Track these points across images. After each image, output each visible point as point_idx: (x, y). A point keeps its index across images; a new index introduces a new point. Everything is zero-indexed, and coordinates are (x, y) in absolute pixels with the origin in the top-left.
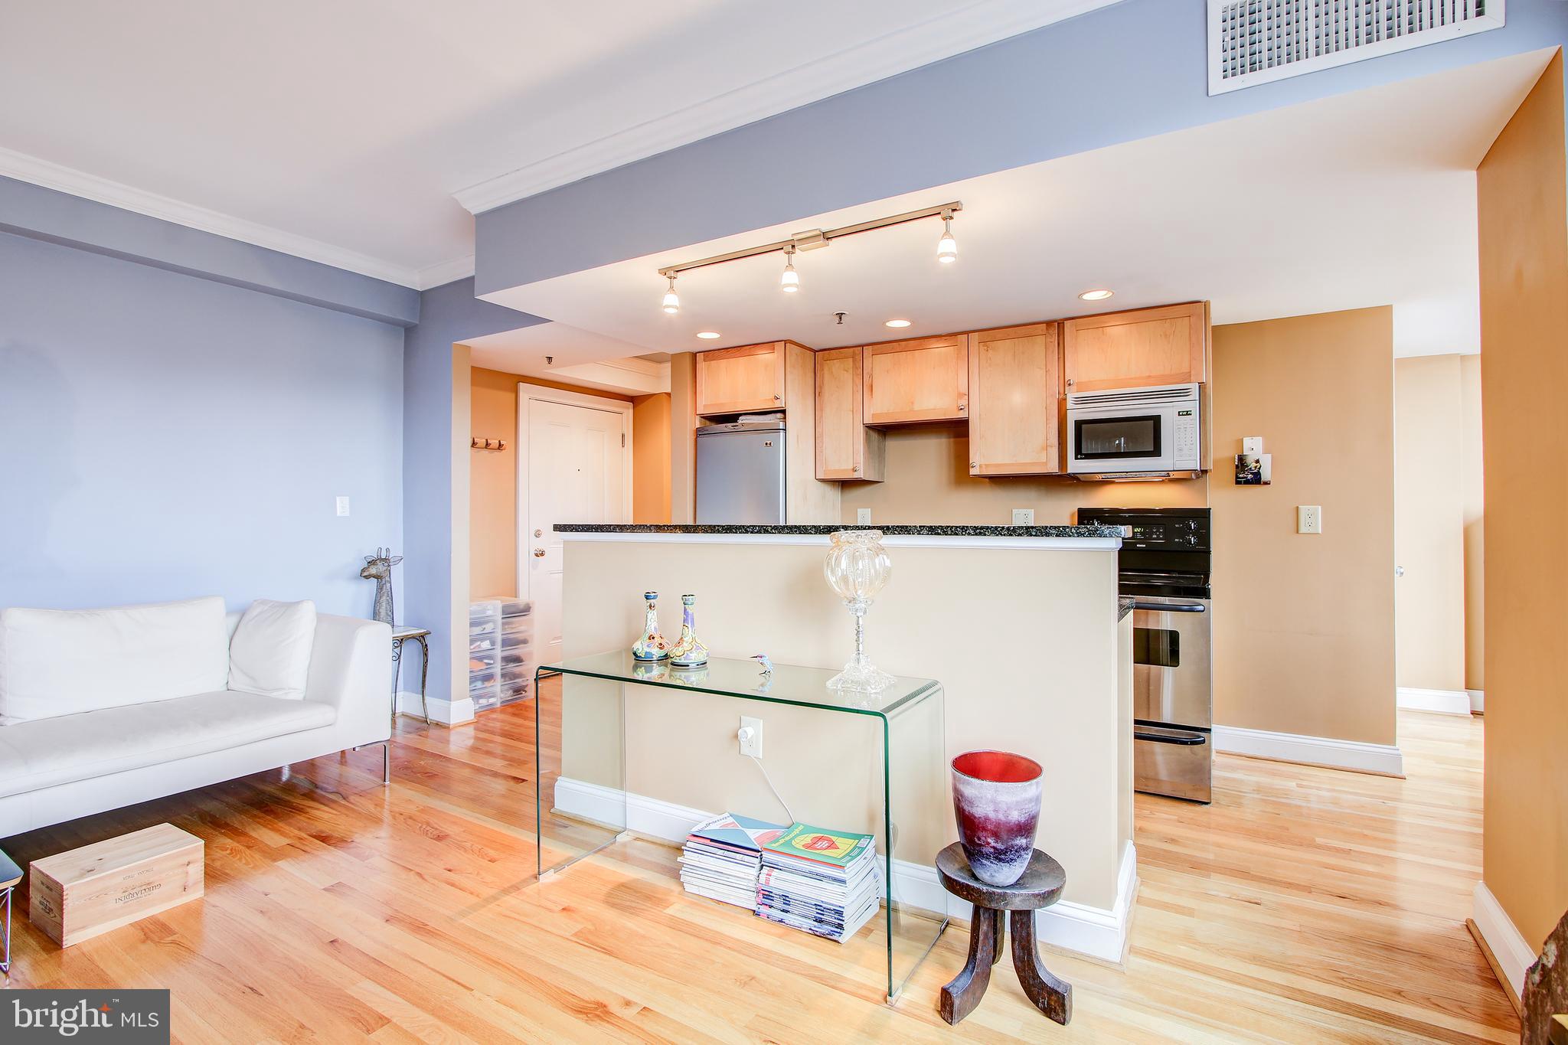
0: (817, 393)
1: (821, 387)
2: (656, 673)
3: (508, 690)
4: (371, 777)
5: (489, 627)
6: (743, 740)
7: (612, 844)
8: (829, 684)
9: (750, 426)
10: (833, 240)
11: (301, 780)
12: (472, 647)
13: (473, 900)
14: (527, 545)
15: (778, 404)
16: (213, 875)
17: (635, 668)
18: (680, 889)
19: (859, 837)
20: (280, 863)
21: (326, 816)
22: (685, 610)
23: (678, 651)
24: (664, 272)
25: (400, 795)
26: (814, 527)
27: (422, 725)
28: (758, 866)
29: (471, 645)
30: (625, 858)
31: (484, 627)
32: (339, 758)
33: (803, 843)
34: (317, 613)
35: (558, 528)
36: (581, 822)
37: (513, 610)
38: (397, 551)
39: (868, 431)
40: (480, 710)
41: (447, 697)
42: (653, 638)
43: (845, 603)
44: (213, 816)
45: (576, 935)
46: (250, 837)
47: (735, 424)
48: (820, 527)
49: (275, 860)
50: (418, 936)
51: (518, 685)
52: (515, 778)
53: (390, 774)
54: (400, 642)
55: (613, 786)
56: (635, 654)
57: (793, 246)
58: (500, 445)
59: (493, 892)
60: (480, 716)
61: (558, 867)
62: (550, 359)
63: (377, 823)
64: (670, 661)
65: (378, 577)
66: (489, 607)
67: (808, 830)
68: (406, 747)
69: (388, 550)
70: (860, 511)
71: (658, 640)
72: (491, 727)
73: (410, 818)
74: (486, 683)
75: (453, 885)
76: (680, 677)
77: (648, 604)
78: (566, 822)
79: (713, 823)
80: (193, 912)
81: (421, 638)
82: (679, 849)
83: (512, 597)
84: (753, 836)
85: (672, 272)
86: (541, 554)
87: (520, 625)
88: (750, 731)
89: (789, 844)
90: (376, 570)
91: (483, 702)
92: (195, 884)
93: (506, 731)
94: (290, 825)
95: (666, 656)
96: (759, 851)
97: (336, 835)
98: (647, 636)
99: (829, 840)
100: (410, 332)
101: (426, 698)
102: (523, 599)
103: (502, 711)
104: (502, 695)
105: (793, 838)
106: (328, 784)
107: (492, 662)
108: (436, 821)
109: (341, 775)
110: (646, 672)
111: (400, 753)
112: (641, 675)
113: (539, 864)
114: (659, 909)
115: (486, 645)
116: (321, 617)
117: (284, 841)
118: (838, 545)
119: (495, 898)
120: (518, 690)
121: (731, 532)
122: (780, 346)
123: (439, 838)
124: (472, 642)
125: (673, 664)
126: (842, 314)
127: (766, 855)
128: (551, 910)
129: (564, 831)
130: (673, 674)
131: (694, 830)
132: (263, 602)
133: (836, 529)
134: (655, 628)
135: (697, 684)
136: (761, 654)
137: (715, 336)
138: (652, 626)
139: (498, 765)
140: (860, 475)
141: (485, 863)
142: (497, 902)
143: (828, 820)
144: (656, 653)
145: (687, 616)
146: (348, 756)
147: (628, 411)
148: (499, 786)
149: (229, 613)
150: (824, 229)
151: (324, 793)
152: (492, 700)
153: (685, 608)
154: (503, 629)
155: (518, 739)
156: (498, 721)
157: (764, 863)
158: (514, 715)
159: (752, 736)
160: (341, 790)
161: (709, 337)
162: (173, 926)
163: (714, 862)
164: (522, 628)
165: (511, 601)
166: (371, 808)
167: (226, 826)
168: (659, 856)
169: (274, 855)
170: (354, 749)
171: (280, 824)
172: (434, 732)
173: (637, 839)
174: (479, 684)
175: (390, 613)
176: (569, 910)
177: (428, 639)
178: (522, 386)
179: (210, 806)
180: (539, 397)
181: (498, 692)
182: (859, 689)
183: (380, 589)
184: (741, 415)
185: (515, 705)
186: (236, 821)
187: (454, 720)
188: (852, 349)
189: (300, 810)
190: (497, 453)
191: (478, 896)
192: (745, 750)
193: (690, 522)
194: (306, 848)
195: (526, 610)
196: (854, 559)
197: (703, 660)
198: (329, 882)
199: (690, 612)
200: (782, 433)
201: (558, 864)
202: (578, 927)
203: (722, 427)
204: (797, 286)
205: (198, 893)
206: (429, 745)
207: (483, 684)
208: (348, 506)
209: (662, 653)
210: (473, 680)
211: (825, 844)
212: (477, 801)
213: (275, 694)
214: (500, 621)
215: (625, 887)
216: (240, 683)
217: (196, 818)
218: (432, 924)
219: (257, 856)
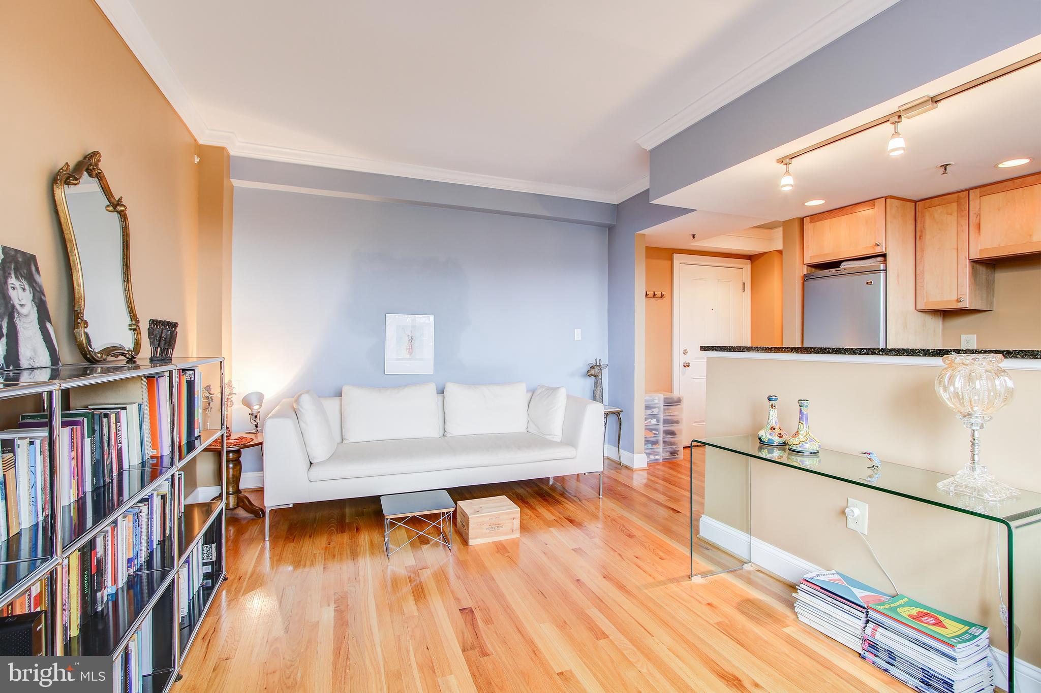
0: (918, 236)
1: (921, 231)
2: (776, 454)
3: (667, 452)
4: (592, 491)
5: (656, 411)
6: (849, 517)
7: (740, 569)
8: (940, 485)
9: (852, 270)
10: (942, 101)
11: (558, 486)
12: (646, 422)
13: (651, 580)
14: (678, 360)
15: (878, 250)
16: (524, 528)
17: (760, 449)
18: (794, 617)
19: (971, 625)
20: (552, 529)
21: (571, 509)
22: (801, 411)
23: (795, 441)
24: (780, 161)
25: (606, 504)
26: (923, 350)
27: (617, 465)
28: (864, 620)
29: (645, 421)
30: (750, 582)
31: (653, 410)
32: (576, 477)
33: (909, 613)
34: (567, 395)
35: (703, 348)
36: (717, 548)
37: (670, 401)
38: (605, 361)
39: (975, 265)
40: (650, 462)
41: (632, 450)
42: (774, 429)
43: (958, 416)
44: (522, 497)
45: (717, 624)
46: (538, 511)
47: (838, 269)
48: (929, 350)
49: (549, 527)
50: (621, 592)
51: (673, 450)
52: (673, 509)
53: (602, 492)
54: (607, 414)
55: (742, 529)
56: (760, 439)
57: (900, 117)
58: (662, 295)
59: (662, 578)
60: (650, 466)
61: (704, 574)
62: (694, 236)
63: (597, 519)
64: (787, 447)
65: (595, 376)
66: (656, 398)
67: (912, 603)
68: (609, 477)
69: (600, 360)
70: (964, 337)
71: (777, 431)
72: (657, 474)
73: (614, 520)
74: (654, 446)
75: (639, 567)
76: (796, 460)
77: (770, 404)
78: (708, 546)
79: (825, 577)
80: (515, 543)
81: (618, 414)
82: (793, 587)
83: (669, 392)
84: (859, 595)
85: (786, 160)
86: (687, 365)
87: (675, 411)
88: (857, 512)
89: (894, 609)
90: (593, 372)
91: (652, 457)
92: (516, 530)
93: (666, 478)
94: (555, 509)
95: (784, 444)
96: (865, 608)
97: (576, 520)
98: (769, 427)
99: (936, 618)
100: (611, 230)
101: (620, 450)
102: (676, 394)
103: (664, 465)
104: (663, 455)
105: (900, 606)
106: (572, 491)
107: (657, 433)
108: (628, 525)
109: (577, 487)
110: (769, 453)
111: (606, 480)
112: (764, 454)
113: (691, 569)
114: (778, 626)
115: (654, 421)
116: (569, 397)
117: (553, 518)
118: (951, 366)
119: (663, 583)
120: (673, 453)
121: (840, 353)
122: (880, 204)
123: (630, 536)
124: (646, 419)
125: (790, 450)
126: (947, 165)
127: (871, 613)
128: (700, 602)
129: (706, 552)
130: (792, 457)
131: (806, 576)
132: (542, 387)
133: (947, 352)
134: (776, 422)
135: (810, 468)
136: (869, 452)
137: (821, 202)
138: (773, 421)
139: (661, 498)
140: (966, 304)
141: (657, 559)
142: (666, 586)
143: (934, 602)
144: (777, 440)
145: (802, 416)
146: (581, 478)
147: (747, 266)
148: (662, 512)
149: (527, 391)
150: (932, 94)
151: (571, 496)
152: (657, 457)
153: (800, 409)
154: (664, 413)
155: (674, 485)
156: (661, 471)
157: (870, 619)
158: (671, 468)
159: (858, 516)
160: (578, 495)
161: (816, 204)
162: (508, 548)
163: (823, 605)
164: (676, 413)
165: (669, 395)
166: (593, 509)
167: (527, 503)
168: (778, 589)
169: (549, 524)
170: (585, 474)
171: (551, 508)
172: (624, 471)
173: (758, 571)
174: (650, 446)
175: (601, 398)
176: (713, 606)
177: (621, 415)
178: (675, 255)
179: (520, 491)
180: (685, 262)
181: (661, 452)
182: (975, 494)
183: (596, 383)
184: (843, 261)
185: (671, 461)
186: (532, 501)
187: (636, 466)
188: (957, 195)
189: (559, 502)
190: (660, 300)
191: (654, 578)
192: (851, 525)
193: (798, 345)
194: (563, 524)
195: (678, 401)
196: (970, 379)
197: (815, 450)
198: (575, 547)
199: (805, 413)
200: (882, 274)
201: (704, 573)
202: (720, 620)
203: (826, 272)
204: (904, 149)
205: (517, 535)
206: (622, 478)
207: (652, 446)
208: (580, 334)
209: (781, 441)
210: (646, 443)
211: (932, 621)
212: (649, 518)
213: (548, 437)
214: (662, 408)
215: (750, 602)
216: (532, 429)
217: (515, 497)
218: (629, 587)
219: (541, 522)
